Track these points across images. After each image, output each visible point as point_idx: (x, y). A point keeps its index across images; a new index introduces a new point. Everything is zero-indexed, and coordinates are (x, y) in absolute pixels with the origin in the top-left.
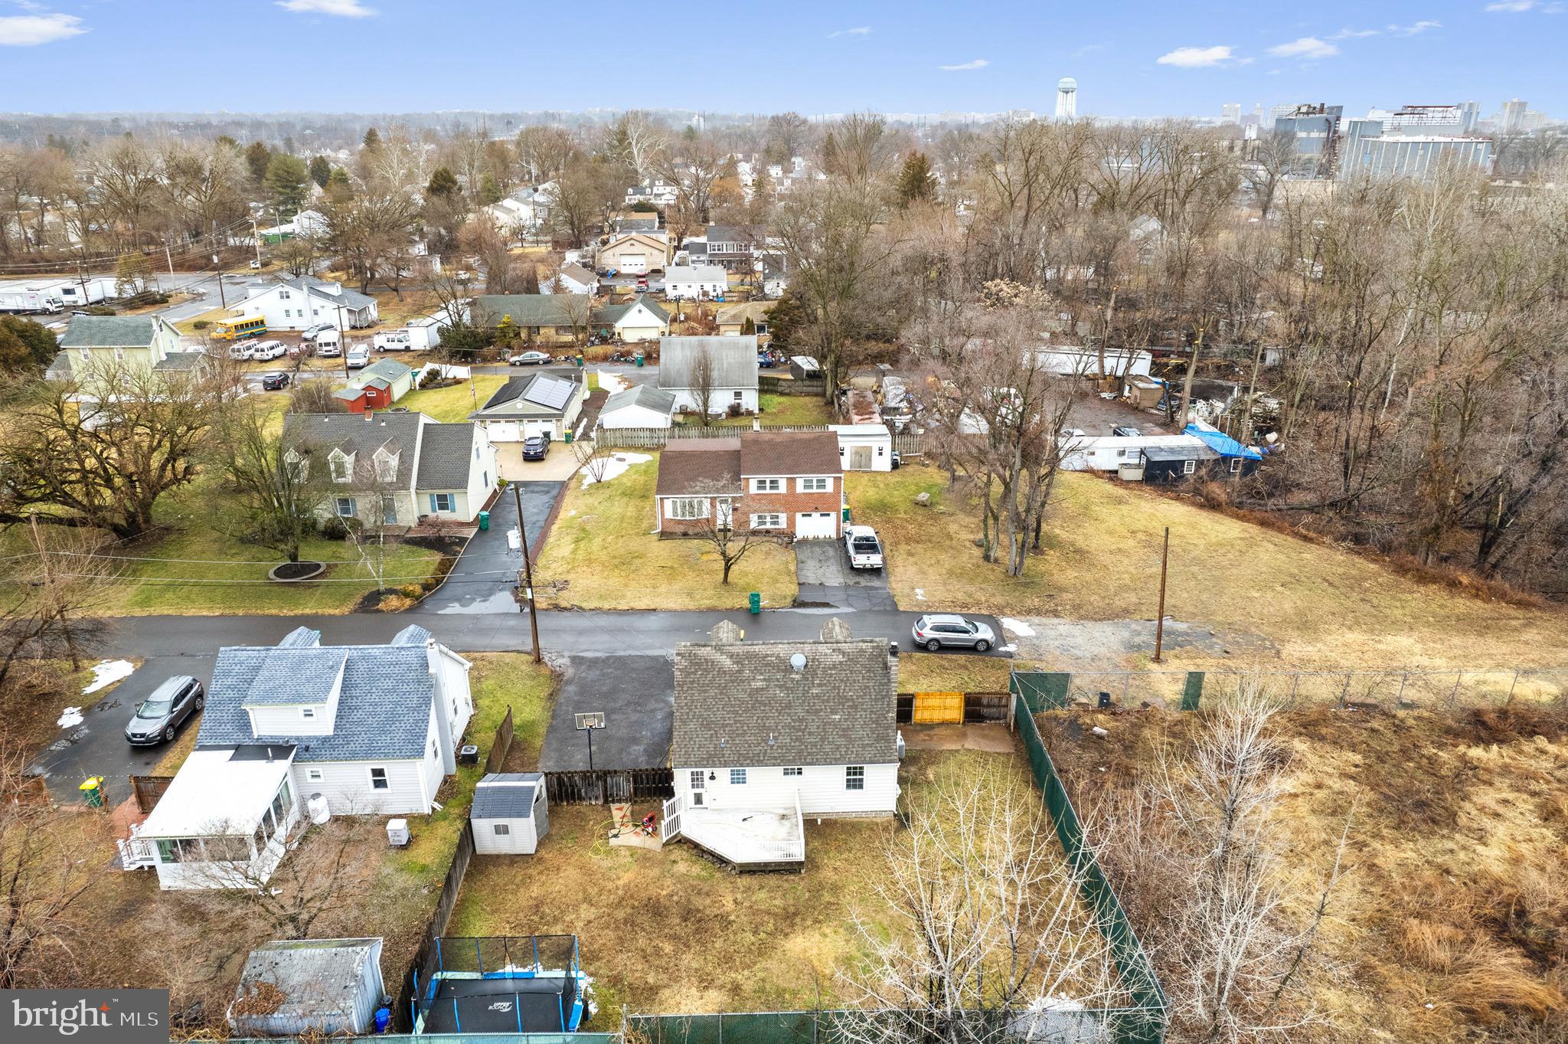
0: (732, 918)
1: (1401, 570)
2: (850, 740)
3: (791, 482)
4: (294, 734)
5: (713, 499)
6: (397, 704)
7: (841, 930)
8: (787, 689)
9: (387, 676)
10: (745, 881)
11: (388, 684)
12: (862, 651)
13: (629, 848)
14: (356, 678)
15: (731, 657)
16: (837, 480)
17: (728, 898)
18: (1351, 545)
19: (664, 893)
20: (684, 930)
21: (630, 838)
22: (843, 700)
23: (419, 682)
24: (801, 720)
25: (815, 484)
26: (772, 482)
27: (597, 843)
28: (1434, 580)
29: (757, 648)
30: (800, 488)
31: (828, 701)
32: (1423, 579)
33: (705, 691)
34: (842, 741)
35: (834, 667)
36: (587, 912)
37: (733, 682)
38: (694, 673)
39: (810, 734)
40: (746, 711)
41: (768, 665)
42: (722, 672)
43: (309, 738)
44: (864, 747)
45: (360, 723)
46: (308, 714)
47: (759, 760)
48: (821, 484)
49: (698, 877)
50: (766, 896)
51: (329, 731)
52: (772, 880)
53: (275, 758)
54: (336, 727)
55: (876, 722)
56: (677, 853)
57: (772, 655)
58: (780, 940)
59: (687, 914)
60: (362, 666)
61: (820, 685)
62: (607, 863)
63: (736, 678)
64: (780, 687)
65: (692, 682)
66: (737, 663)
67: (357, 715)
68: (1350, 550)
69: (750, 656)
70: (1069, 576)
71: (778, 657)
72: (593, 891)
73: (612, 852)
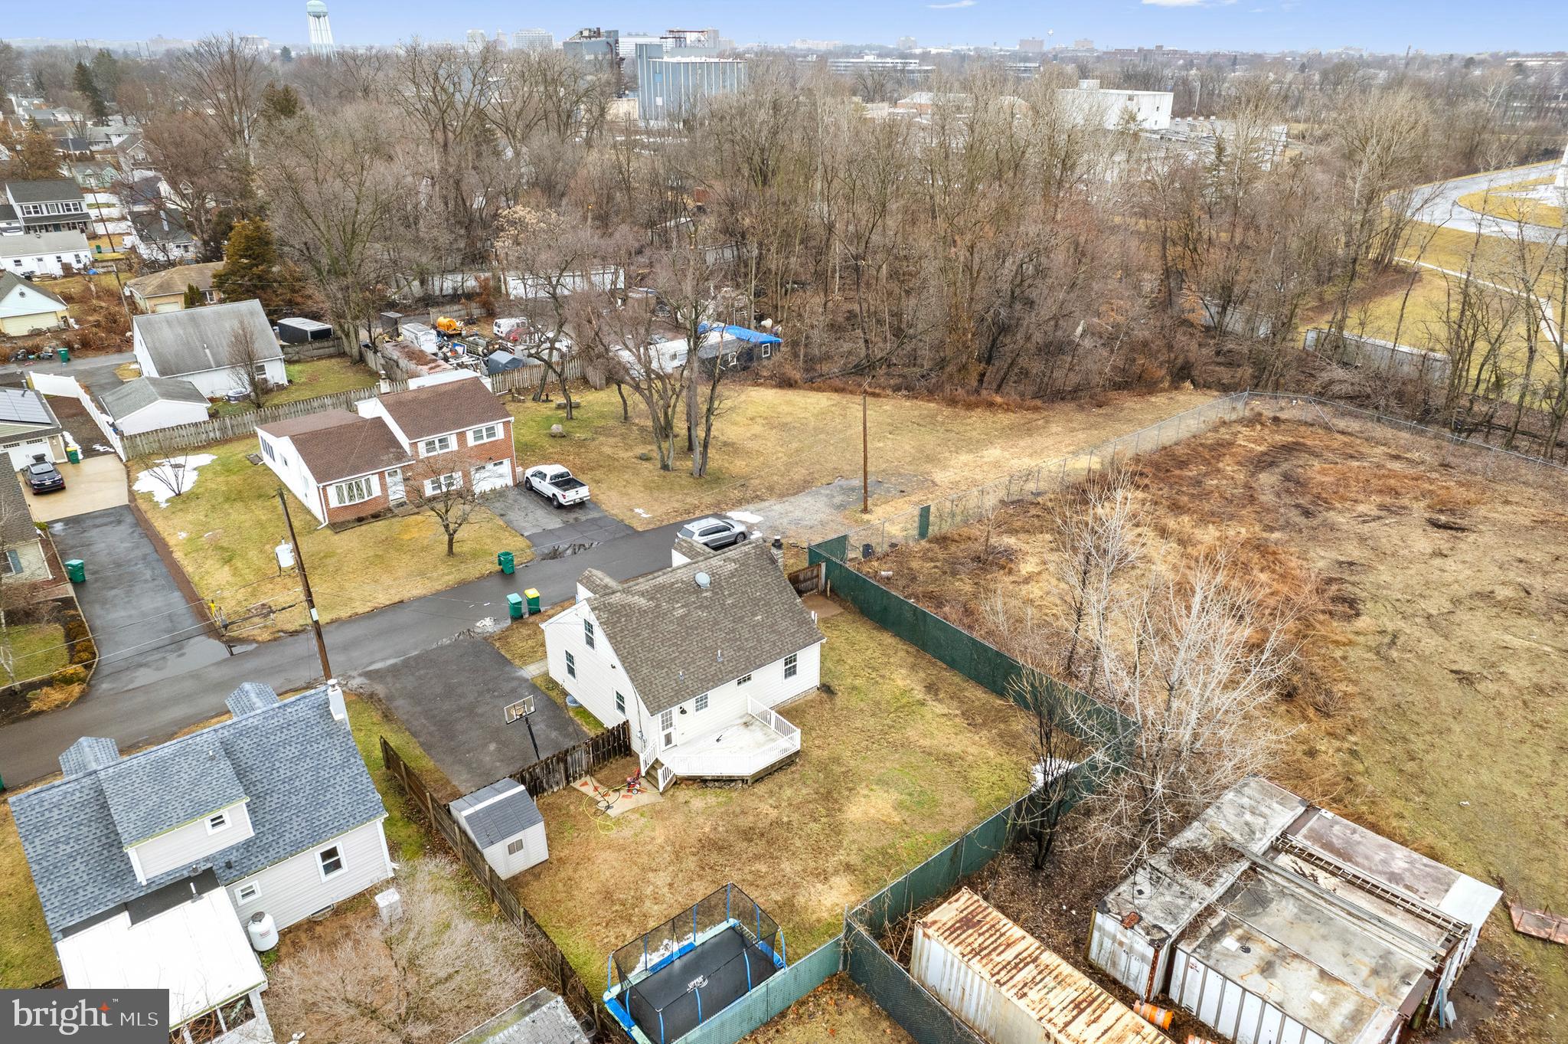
0: (785, 819)
1: (952, 402)
2: (780, 634)
3: (461, 437)
4: (200, 856)
5: (381, 475)
6: (317, 769)
7: (874, 787)
8: (706, 607)
9: (285, 743)
10: (761, 789)
11: (292, 751)
12: (746, 554)
13: (634, 811)
14: (247, 759)
15: (643, 595)
16: (506, 424)
17: (764, 807)
18: (905, 392)
19: (707, 830)
20: (759, 847)
21: (620, 804)
22: (755, 602)
23: (330, 735)
24: (733, 631)
25: (484, 433)
26: (440, 441)
27: (599, 821)
28: (977, 405)
29: (660, 580)
30: (471, 441)
31: (744, 606)
32: (969, 406)
33: (638, 635)
34: (773, 637)
35: (732, 575)
36: (661, 879)
37: (657, 617)
38: (619, 621)
39: (747, 640)
40: (683, 640)
41: (678, 592)
42: (643, 613)
43: (223, 852)
44: (793, 635)
45: (282, 807)
46: (217, 821)
47: (718, 680)
48: (491, 431)
49: (719, 804)
50: (792, 790)
51: (247, 832)
52: (781, 777)
53: (201, 892)
54: (254, 825)
55: (790, 610)
56: (683, 794)
57: (677, 582)
58: (839, 816)
59: (747, 835)
60: (245, 744)
61: (730, 595)
62: (627, 832)
63: (658, 614)
64: (699, 607)
65: (622, 631)
66: (652, 599)
67: (272, 801)
68: (908, 397)
69: (660, 588)
70: (739, 466)
71: (683, 582)
72: (644, 859)
73: (618, 821)
